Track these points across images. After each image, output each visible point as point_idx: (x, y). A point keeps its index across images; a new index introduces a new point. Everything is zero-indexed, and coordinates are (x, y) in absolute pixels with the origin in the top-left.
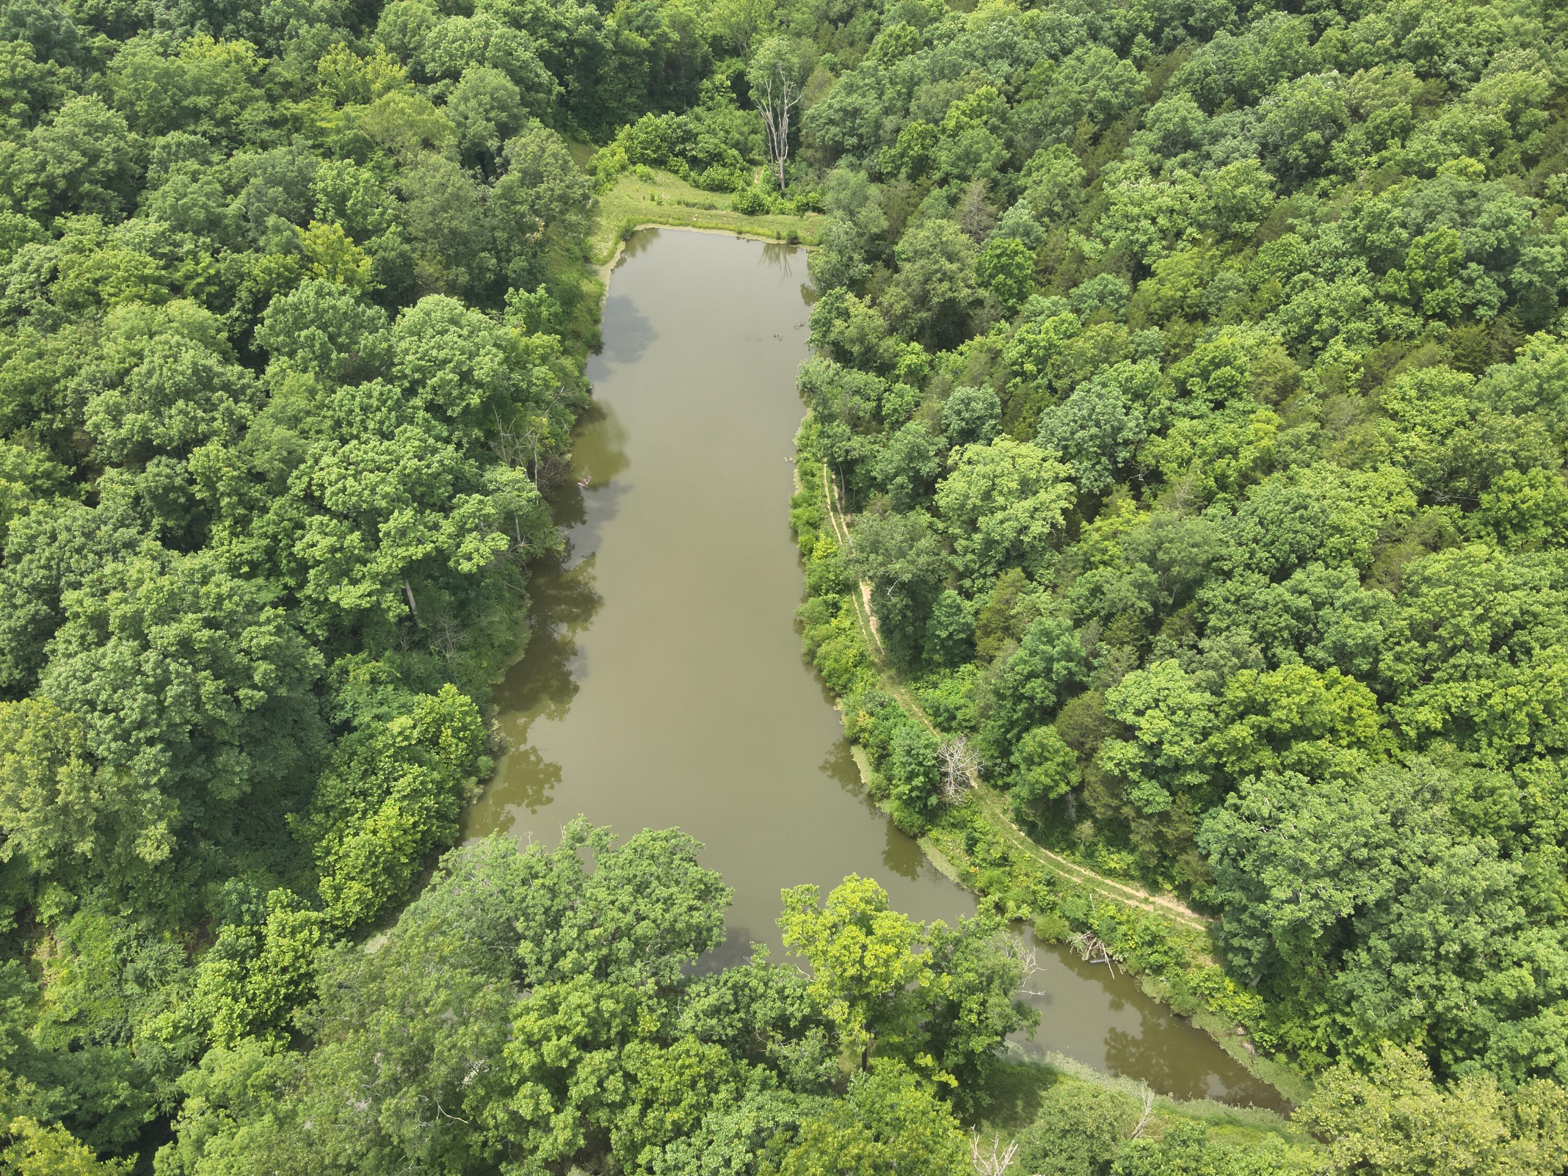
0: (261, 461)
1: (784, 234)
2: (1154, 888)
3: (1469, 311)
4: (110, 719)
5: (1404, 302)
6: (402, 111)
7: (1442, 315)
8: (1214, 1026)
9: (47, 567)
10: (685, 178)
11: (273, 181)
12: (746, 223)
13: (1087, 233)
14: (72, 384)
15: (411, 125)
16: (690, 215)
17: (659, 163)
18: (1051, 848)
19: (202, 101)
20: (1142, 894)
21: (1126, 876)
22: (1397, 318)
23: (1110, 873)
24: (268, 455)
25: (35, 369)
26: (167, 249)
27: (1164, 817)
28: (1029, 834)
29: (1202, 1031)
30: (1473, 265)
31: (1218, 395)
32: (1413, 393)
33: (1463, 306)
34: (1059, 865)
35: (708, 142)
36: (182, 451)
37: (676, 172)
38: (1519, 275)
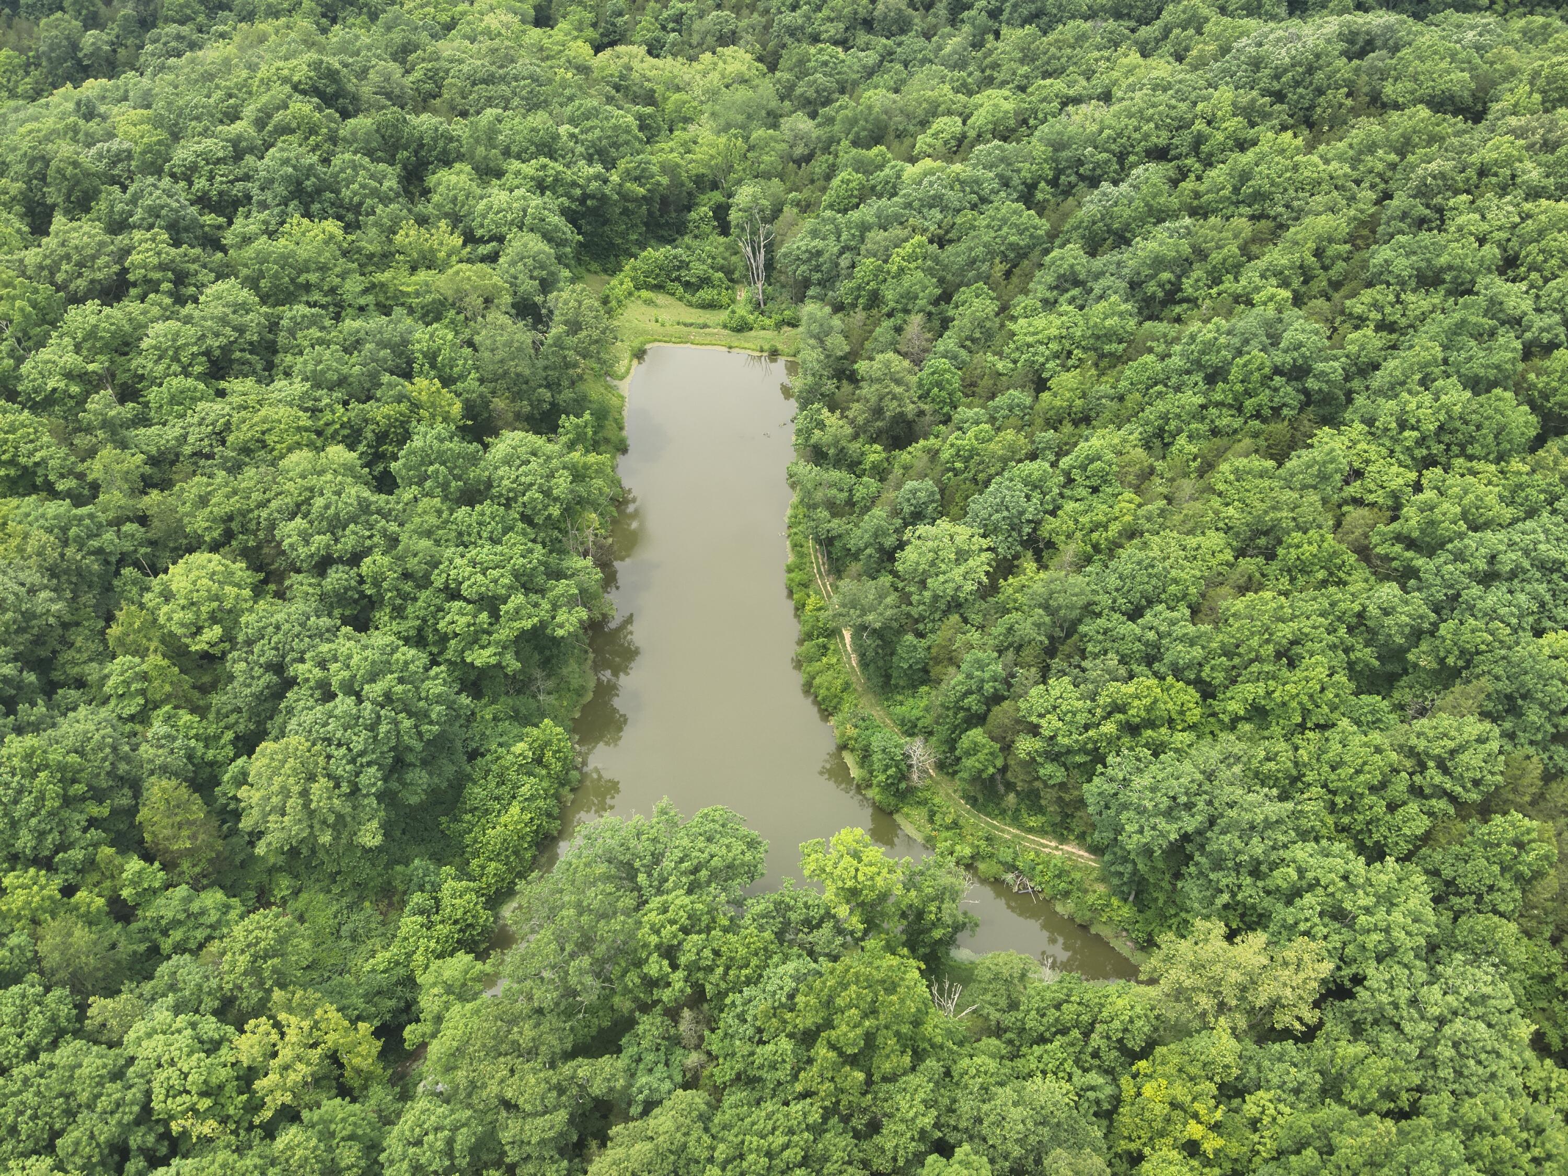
0: (412, 564)
1: (766, 347)
2: (1063, 839)
3: (1276, 411)
4: (343, 750)
5: (1231, 406)
6: (469, 279)
7: (1258, 415)
8: (1106, 932)
9: (277, 649)
10: (680, 299)
11: (383, 345)
12: (735, 339)
13: (1000, 354)
14: (264, 514)
15: (475, 288)
16: (689, 334)
17: (659, 288)
18: (988, 815)
19: (313, 277)
20: (1053, 844)
21: (1042, 832)
22: (1226, 420)
23: (1030, 830)
24: (416, 560)
25: (235, 503)
26: (310, 404)
27: (1062, 786)
28: (973, 806)
29: (1097, 936)
30: (1277, 378)
31: (1095, 482)
32: (1232, 477)
33: (1272, 408)
34: (995, 827)
35: (698, 269)
36: (355, 559)
37: (673, 294)
38: (1311, 383)
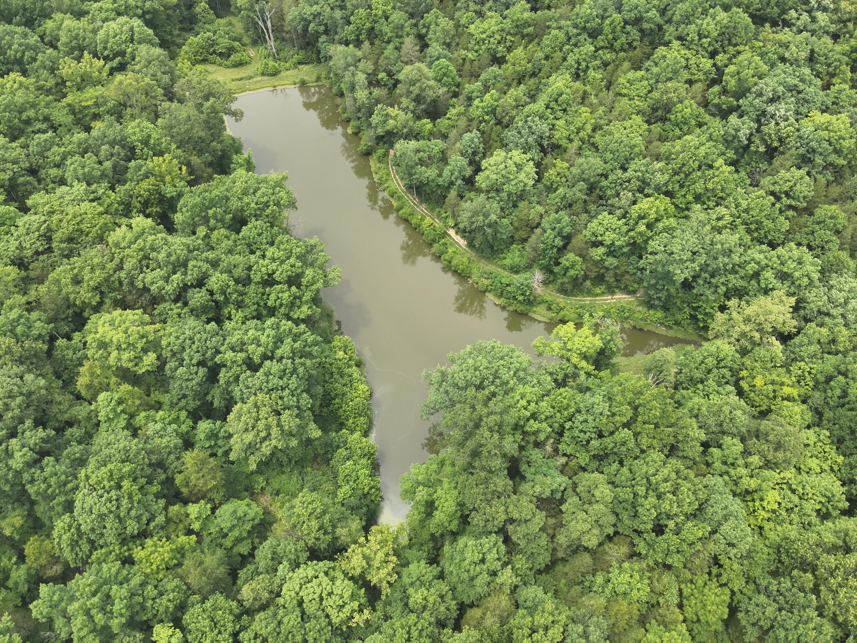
2: (613, 293)
7: (622, 50)
16: (245, 85)
18: (575, 296)
20: (610, 297)
21: (603, 294)
22: (608, 56)
23: (597, 295)
27: (616, 267)
28: (565, 295)
29: (648, 331)
30: (627, 26)
32: (628, 85)
34: (580, 300)
38: (645, 26)
